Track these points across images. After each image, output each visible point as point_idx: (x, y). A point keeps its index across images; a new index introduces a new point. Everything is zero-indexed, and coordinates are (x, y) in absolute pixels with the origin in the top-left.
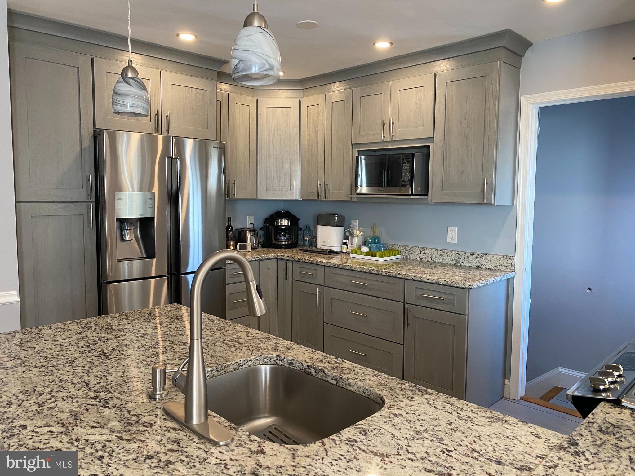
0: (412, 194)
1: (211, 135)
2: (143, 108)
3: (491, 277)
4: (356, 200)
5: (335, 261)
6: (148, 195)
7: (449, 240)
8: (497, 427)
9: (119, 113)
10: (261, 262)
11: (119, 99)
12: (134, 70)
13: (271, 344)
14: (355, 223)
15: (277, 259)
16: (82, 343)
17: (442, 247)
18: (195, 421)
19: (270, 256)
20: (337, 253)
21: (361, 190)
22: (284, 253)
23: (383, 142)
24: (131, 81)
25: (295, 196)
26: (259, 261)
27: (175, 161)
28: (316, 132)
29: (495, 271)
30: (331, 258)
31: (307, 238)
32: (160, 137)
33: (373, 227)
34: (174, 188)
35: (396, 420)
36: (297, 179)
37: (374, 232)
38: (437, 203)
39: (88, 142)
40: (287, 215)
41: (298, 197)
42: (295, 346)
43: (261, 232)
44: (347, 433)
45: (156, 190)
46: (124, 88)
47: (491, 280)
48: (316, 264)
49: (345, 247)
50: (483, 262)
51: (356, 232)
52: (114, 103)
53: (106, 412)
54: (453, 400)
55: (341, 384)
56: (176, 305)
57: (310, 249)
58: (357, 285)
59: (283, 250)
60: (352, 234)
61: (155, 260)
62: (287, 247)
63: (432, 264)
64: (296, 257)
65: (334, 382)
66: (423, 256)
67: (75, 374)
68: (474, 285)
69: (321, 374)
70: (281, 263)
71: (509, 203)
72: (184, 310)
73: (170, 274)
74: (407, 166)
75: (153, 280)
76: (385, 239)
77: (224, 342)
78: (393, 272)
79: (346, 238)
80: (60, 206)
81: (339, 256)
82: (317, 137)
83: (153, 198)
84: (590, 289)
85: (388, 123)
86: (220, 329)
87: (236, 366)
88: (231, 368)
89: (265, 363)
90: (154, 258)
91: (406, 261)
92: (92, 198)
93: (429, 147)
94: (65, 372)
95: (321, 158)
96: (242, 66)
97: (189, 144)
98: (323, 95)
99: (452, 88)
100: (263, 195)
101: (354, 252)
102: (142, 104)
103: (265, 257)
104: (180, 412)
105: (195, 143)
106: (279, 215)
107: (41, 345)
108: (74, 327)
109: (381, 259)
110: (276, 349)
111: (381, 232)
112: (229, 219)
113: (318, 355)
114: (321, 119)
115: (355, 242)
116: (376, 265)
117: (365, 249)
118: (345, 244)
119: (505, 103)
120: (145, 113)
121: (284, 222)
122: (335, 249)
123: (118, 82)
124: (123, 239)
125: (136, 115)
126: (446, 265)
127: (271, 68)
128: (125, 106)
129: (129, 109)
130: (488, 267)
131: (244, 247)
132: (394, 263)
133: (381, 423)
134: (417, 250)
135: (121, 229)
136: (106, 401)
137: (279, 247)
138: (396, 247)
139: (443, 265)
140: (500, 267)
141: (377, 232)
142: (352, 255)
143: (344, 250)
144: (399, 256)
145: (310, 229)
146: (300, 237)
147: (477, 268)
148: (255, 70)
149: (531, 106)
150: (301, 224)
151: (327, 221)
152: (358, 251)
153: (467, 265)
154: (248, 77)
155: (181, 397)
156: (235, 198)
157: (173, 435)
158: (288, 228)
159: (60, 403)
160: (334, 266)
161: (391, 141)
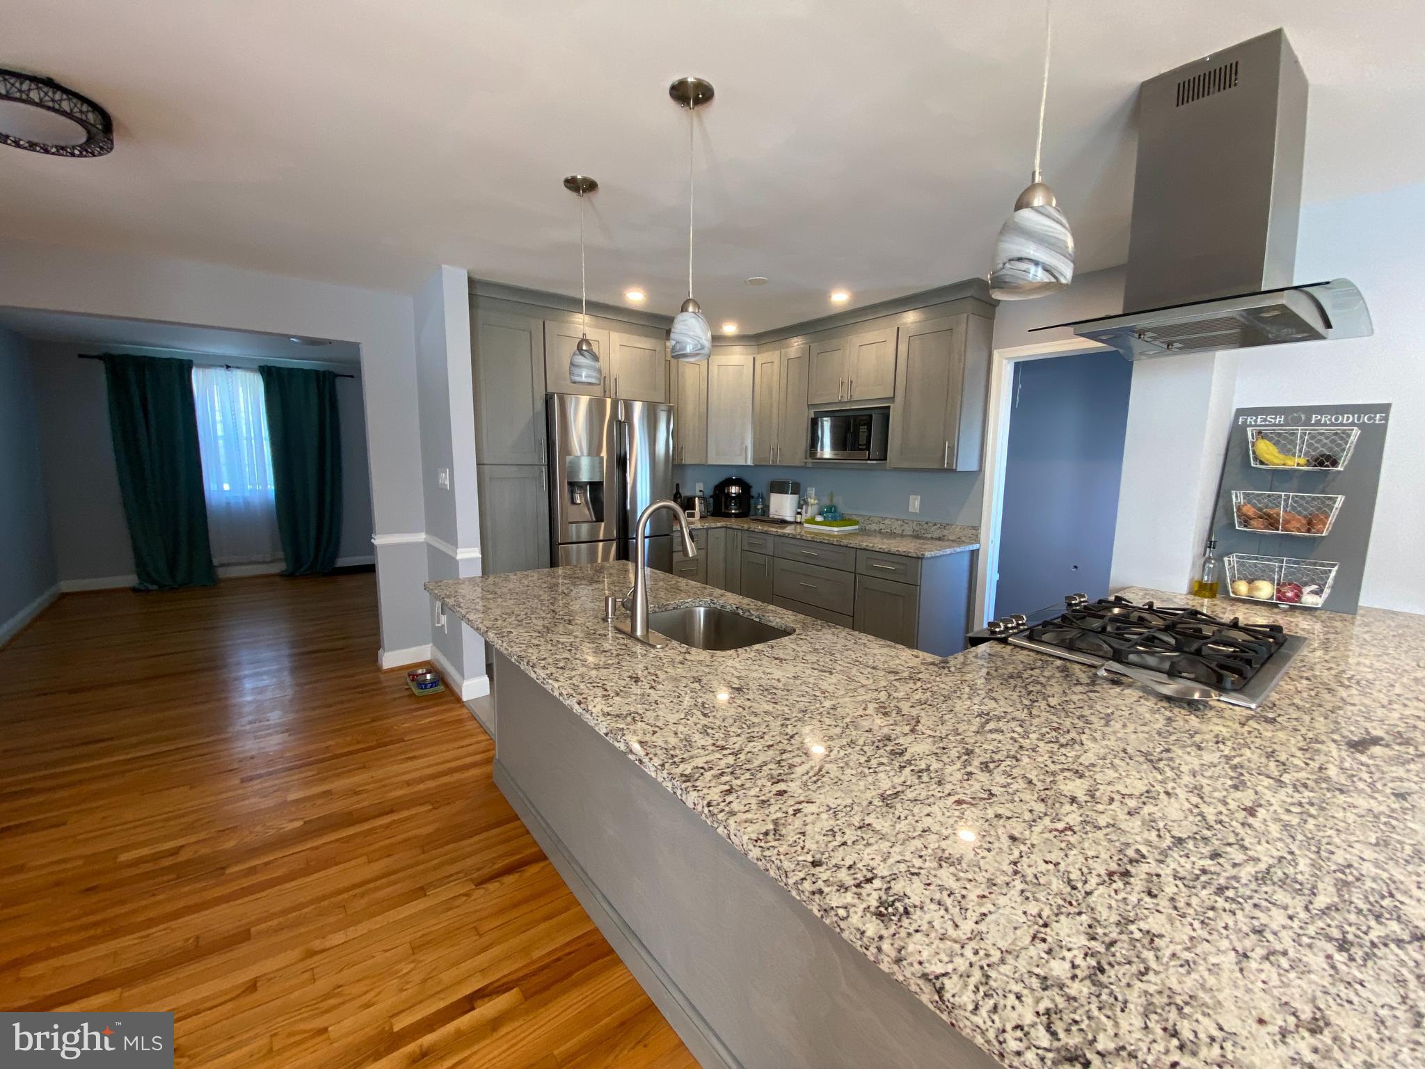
0: (869, 459)
1: (659, 397)
2: (596, 378)
3: (950, 547)
4: (810, 465)
5: (788, 530)
6: (597, 458)
7: (911, 510)
8: (885, 650)
9: (575, 383)
10: (710, 532)
11: (576, 371)
12: (588, 342)
13: (707, 591)
14: (812, 491)
15: (726, 527)
16: (545, 585)
17: (902, 517)
18: (639, 633)
19: (719, 524)
20: (791, 523)
21: (822, 454)
22: (733, 523)
23: (840, 402)
24: (585, 353)
25: (746, 461)
26: (707, 529)
27: (622, 425)
28: (771, 391)
29: (959, 541)
30: (784, 528)
31: (759, 507)
32: (609, 401)
33: (832, 496)
34: (622, 453)
35: (800, 642)
36: (749, 443)
37: (832, 500)
38: (896, 469)
39: (540, 405)
40: (738, 482)
41: (750, 463)
42: (729, 594)
43: (711, 500)
44: (757, 646)
45: (604, 454)
46: (580, 360)
47: (948, 551)
48: (766, 533)
49: (799, 516)
50: (945, 533)
51: (812, 501)
52: (571, 373)
53: (570, 627)
54: (856, 633)
55: (763, 621)
56: (624, 561)
57: (760, 518)
58: (808, 556)
59: (733, 520)
60: (806, 503)
61: (603, 524)
62: (737, 516)
63: (892, 535)
64: (746, 527)
65: (757, 620)
66: (882, 526)
67: (543, 605)
68: (928, 554)
69: (747, 614)
70: (730, 531)
71: (975, 468)
72: (631, 566)
73: (618, 538)
74: (863, 429)
75: (601, 544)
76: (842, 509)
77: (666, 589)
78: (845, 542)
79: (800, 506)
80: (514, 468)
81: (793, 526)
82: (771, 398)
83: (601, 462)
84: (1076, 567)
85: (846, 381)
86: (663, 580)
87: (675, 606)
88: (670, 607)
89: (700, 606)
90: (602, 521)
91: (864, 532)
92: (544, 461)
93: (889, 407)
94: (534, 603)
95: (775, 420)
96: (678, 347)
97: (638, 407)
98: (778, 352)
99: (916, 344)
100: (712, 461)
101: (808, 521)
102: (595, 374)
103: (713, 525)
104: (628, 629)
105: (643, 405)
106: (729, 482)
107: (511, 586)
108: (536, 576)
109: (836, 529)
110: (710, 595)
111: (839, 501)
112: (678, 485)
113: (747, 600)
114: (776, 378)
115: (810, 511)
116: (829, 535)
117: (819, 519)
118: (799, 513)
119: (973, 357)
120: (597, 382)
121: (734, 490)
122: (789, 519)
123: (574, 354)
124: (573, 502)
125: (590, 384)
126: (906, 536)
127: (703, 348)
128: (581, 376)
129: (584, 379)
130: (951, 538)
131: (692, 515)
132: (851, 534)
133: (787, 643)
134: (876, 520)
135: (572, 493)
136: (570, 621)
137: (729, 515)
138: (855, 518)
139: (902, 536)
140: (963, 539)
141: (834, 500)
142: (806, 525)
143: (799, 520)
144: (857, 527)
145: (762, 498)
146: (752, 506)
147: (939, 539)
148: (689, 349)
149: (1005, 362)
150: (754, 492)
151: (780, 487)
152: (812, 521)
153: (929, 536)
154: (685, 355)
155: (628, 621)
156: (683, 462)
157: (622, 641)
158: (738, 495)
159: (534, 621)
160: (784, 536)
161: (850, 402)
